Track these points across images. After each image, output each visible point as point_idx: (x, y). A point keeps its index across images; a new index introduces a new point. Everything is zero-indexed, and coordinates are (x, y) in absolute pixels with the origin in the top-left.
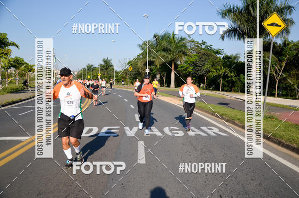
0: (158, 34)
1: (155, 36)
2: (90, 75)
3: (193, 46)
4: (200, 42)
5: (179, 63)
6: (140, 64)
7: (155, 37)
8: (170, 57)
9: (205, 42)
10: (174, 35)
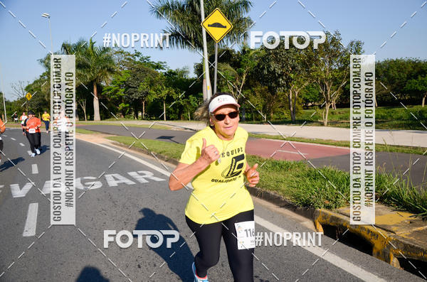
0: (69, 42)
1: (64, 46)
3: (123, 59)
5: (103, 84)
7: (65, 48)
8: (88, 77)
9: (139, 53)
10: (92, 44)
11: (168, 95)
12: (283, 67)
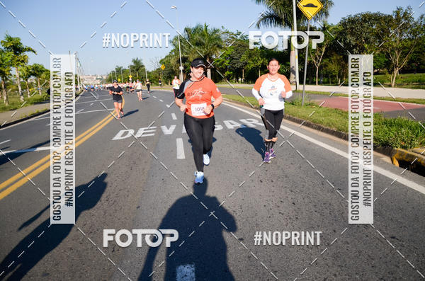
0: (189, 27)
1: (186, 30)
2: (120, 78)
3: (228, 38)
4: (235, 32)
5: (214, 57)
6: (173, 62)
8: (204, 52)
9: (240, 33)
10: (206, 27)
11: (262, 64)
12: (357, 39)
